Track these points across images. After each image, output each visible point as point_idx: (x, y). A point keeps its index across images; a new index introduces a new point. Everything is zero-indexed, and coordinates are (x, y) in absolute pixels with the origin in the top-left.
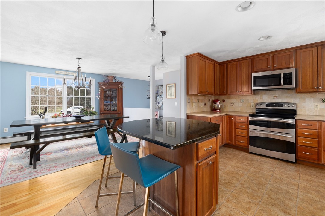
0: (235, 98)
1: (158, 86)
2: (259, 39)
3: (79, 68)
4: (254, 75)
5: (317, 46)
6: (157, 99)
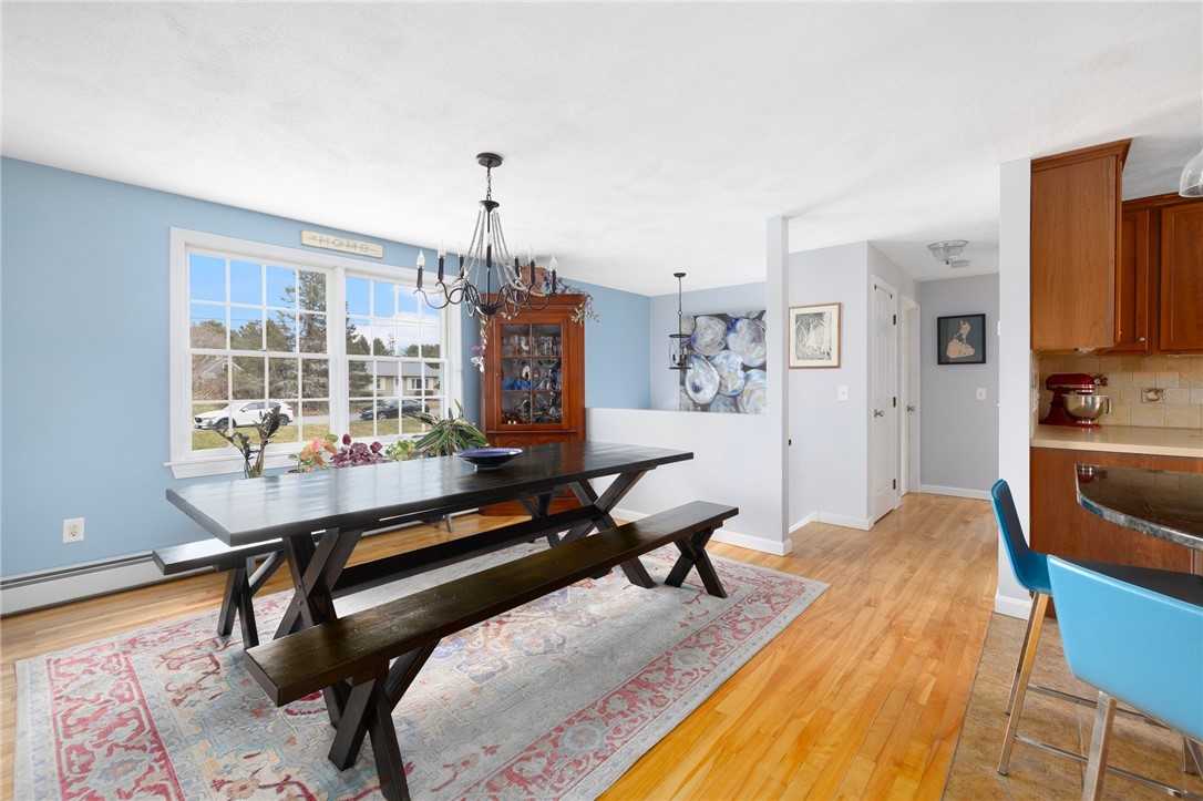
1: (696, 317)
3: (490, 205)
6: (690, 373)
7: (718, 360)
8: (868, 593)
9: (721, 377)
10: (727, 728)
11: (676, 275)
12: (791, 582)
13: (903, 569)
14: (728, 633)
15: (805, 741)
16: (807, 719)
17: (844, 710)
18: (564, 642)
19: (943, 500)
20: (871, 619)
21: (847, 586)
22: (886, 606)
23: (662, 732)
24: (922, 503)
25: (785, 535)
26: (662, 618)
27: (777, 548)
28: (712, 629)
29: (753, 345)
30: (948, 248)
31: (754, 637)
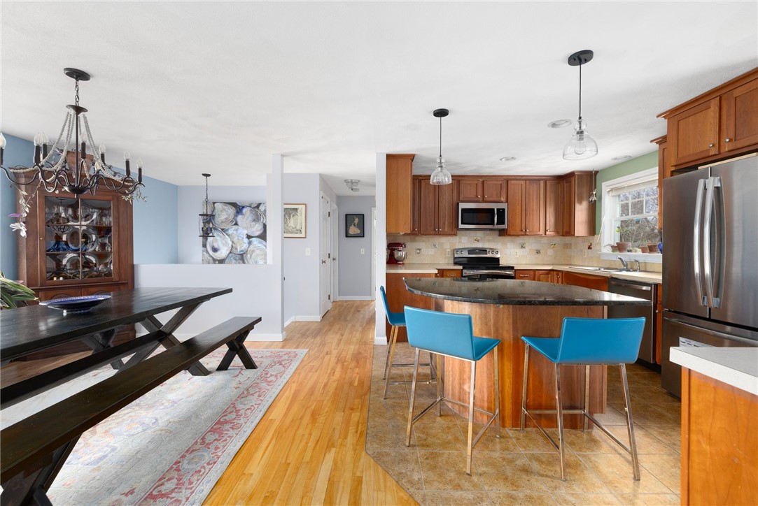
0: (423, 241)
1: (214, 203)
2: (501, 160)
3: (79, 110)
4: (462, 206)
5: (526, 180)
6: (210, 239)
7: (230, 232)
8: (326, 349)
9: (233, 242)
10: (277, 424)
11: (204, 175)
12: (290, 352)
13: (338, 335)
14: (264, 384)
15: (314, 416)
16: (313, 407)
17: (327, 398)
18: (157, 420)
19: (348, 303)
20: (330, 359)
21: (317, 348)
22: (335, 352)
23: (244, 439)
24: (339, 306)
25: (283, 329)
26: (222, 388)
27: (279, 337)
28: (255, 385)
29: (254, 223)
30: (352, 182)
31: (279, 382)
